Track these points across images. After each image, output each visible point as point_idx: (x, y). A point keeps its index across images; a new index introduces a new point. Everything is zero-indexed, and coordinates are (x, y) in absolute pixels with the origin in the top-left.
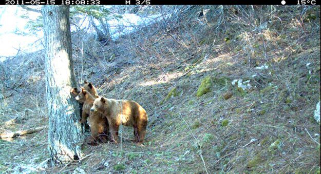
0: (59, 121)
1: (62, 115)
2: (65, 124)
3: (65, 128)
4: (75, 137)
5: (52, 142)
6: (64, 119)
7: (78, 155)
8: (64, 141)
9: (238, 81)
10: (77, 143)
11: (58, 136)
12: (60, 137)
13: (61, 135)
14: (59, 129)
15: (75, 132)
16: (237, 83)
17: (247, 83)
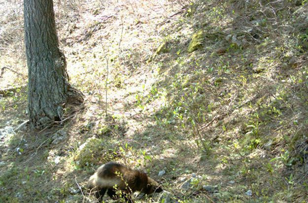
0: (39, 80)
1: (42, 73)
2: (45, 83)
3: (46, 87)
4: (56, 97)
5: (32, 103)
6: (45, 77)
7: (59, 115)
8: (44, 101)
9: (232, 36)
10: (58, 104)
11: (38, 96)
12: (40, 97)
13: (41, 95)
14: (39, 88)
15: (56, 91)
16: (231, 38)
17: (242, 38)
